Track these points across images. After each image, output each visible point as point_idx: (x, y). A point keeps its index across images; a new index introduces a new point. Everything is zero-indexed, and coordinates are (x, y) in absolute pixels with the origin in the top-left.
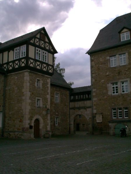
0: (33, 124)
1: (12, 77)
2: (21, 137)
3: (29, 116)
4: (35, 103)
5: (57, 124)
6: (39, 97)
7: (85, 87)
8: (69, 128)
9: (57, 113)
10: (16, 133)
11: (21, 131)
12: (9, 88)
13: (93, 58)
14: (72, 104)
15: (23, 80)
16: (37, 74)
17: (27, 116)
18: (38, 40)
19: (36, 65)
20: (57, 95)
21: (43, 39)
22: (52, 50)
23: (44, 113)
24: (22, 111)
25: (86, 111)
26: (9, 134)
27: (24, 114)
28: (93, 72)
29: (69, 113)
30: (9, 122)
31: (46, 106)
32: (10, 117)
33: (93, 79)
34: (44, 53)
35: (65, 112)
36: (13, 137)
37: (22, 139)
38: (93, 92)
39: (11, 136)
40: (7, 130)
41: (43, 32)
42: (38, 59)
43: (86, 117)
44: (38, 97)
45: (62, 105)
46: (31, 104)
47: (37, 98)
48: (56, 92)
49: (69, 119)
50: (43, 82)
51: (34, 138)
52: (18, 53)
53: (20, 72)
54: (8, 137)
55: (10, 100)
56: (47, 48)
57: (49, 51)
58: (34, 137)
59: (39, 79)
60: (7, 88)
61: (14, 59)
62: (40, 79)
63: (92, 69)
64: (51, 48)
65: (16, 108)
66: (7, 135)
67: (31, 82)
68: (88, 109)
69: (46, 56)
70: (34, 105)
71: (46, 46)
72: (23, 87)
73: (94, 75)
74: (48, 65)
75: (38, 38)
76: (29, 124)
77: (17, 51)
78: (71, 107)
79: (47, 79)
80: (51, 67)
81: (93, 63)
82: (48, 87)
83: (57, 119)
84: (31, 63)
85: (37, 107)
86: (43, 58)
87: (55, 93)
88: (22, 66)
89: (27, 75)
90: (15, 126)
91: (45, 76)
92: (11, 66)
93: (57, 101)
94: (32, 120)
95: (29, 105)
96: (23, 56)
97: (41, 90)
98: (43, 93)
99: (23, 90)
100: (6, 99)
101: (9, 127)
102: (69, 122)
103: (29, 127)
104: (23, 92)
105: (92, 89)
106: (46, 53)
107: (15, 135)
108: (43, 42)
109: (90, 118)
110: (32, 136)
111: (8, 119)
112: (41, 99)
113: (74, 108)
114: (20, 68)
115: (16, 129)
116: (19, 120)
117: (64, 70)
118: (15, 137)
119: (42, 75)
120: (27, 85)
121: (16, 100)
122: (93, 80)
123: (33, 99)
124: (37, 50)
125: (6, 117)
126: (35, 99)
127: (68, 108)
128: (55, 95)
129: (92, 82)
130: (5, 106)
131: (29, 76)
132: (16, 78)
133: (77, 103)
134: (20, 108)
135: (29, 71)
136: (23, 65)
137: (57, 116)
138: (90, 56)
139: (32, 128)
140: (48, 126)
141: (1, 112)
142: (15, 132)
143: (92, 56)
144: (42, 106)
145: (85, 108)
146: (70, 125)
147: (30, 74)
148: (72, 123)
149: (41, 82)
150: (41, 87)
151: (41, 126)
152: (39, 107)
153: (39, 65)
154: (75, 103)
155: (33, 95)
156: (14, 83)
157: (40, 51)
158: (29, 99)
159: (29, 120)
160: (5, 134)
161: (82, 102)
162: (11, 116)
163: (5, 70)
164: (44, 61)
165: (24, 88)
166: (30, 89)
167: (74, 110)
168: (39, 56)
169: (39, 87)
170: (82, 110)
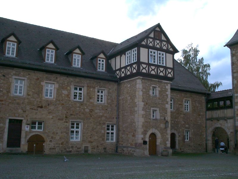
0: (147, 140)
1: (125, 85)
2: (133, 154)
3: (142, 130)
4: (150, 114)
5: (187, 139)
6: (155, 107)
7: (225, 90)
8: (205, 145)
9: (187, 126)
10: (129, 149)
11: (134, 147)
12: (123, 97)
13: (234, 52)
14: (209, 114)
15: (136, 88)
16: (152, 80)
17: (140, 130)
18: (151, 40)
19: (150, 70)
20: (187, 103)
21: (158, 38)
22: (171, 49)
23: (162, 126)
24: (134, 124)
25: (227, 123)
26: (123, 149)
27: (137, 127)
28: (235, 71)
29: (205, 125)
30: (123, 136)
31: (165, 118)
32: (124, 131)
33: (234, 79)
34: (160, 54)
35: (199, 124)
36: (126, 153)
37: (134, 156)
38: (235, 98)
39: (124, 152)
40: (121, 145)
41: (158, 29)
42: (153, 63)
43: (227, 131)
44: (153, 107)
45: (195, 115)
46: (144, 116)
47: (152, 109)
48: (185, 99)
49: (205, 133)
50: (160, 90)
51: (149, 156)
52: (130, 57)
53: (132, 79)
54: (121, 153)
55: (123, 112)
56: (165, 48)
57: (167, 51)
58: (149, 154)
59: (154, 86)
60: (120, 98)
61: (126, 65)
62: (156, 86)
63: (234, 66)
64: (169, 47)
65: (129, 120)
66: (120, 150)
67: (144, 90)
68: (229, 121)
69: (163, 58)
70: (149, 117)
71: (163, 45)
72: (136, 96)
73: (235, 75)
74: (166, 68)
75: (151, 38)
76: (143, 139)
77: (128, 56)
78: (208, 117)
79: (165, 85)
80: (170, 71)
81: (234, 58)
82: (167, 95)
83: (187, 133)
84: (144, 68)
85: (153, 119)
86: (160, 60)
87: (184, 101)
88: (133, 72)
89: (139, 83)
90: (128, 141)
91: (162, 82)
92: (123, 72)
93: (187, 110)
94: (146, 134)
95: (143, 117)
96: (135, 61)
97: (157, 99)
98: (160, 102)
99: (136, 100)
100: (120, 110)
101: (122, 141)
102: (205, 136)
103: (143, 142)
104: (136, 103)
105: (234, 94)
106: (163, 55)
107: (128, 151)
108: (158, 42)
109: (231, 132)
110: (147, 153)
111: (122, 133)
112: (158, 109)
113: (211, 119)
114: (132, 75)
115: (129, 144)
116: (132, 134)
117: (209, 66)
118: (128, 153)
119: (158, 81)
120: (140, 94)
121: (129, 111)
122: (235, 82)
123: (147, 110)
124: (151, 52)
125: (120, 131)
126: (150, 110)
127: (204, 119)
128: (184, 102)
129: (233, 84)
130: (118, 118)
131: (142, 83)
132: (129, 86)
133: (215, 112)
134: (133, 121)
135: (142, 77)
136: (135, 71)
137: (187, 130)
138: (231, 49)
139: (146, 144)
140: (167, 142)
141: (115, 124)
142: (127, 147)
143: (232, 50)
144: (160, 118)
145: (225, 119)
146: (206, 141)
147: (143, 81)
148: (210, 138)
149: (158, 89)
150: (158, 95)
151: (159, 141)
152: (156, 119)
153: (154, 70)
154: (213, 112)
155: (147, 106)
156: (127, 92)
157: (154, 53)
158: (143, 110)
159: (142, 134)
160: (119, 150)
161: (222, 111)
162: (124, 129)
163: (118, 77)
164: (161, 64)
165: (136, 98)
166: (143, 98)
167: (212, 121)
168: (154, 59)
169: (156, 96)
170: (221, 122)
